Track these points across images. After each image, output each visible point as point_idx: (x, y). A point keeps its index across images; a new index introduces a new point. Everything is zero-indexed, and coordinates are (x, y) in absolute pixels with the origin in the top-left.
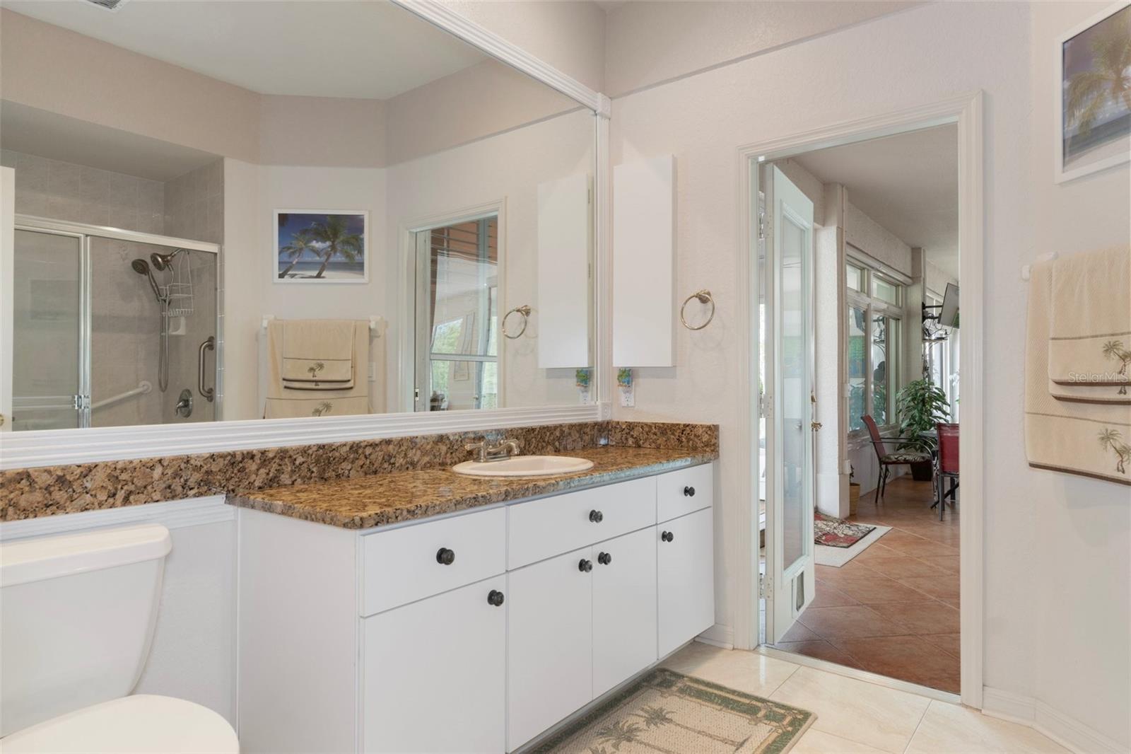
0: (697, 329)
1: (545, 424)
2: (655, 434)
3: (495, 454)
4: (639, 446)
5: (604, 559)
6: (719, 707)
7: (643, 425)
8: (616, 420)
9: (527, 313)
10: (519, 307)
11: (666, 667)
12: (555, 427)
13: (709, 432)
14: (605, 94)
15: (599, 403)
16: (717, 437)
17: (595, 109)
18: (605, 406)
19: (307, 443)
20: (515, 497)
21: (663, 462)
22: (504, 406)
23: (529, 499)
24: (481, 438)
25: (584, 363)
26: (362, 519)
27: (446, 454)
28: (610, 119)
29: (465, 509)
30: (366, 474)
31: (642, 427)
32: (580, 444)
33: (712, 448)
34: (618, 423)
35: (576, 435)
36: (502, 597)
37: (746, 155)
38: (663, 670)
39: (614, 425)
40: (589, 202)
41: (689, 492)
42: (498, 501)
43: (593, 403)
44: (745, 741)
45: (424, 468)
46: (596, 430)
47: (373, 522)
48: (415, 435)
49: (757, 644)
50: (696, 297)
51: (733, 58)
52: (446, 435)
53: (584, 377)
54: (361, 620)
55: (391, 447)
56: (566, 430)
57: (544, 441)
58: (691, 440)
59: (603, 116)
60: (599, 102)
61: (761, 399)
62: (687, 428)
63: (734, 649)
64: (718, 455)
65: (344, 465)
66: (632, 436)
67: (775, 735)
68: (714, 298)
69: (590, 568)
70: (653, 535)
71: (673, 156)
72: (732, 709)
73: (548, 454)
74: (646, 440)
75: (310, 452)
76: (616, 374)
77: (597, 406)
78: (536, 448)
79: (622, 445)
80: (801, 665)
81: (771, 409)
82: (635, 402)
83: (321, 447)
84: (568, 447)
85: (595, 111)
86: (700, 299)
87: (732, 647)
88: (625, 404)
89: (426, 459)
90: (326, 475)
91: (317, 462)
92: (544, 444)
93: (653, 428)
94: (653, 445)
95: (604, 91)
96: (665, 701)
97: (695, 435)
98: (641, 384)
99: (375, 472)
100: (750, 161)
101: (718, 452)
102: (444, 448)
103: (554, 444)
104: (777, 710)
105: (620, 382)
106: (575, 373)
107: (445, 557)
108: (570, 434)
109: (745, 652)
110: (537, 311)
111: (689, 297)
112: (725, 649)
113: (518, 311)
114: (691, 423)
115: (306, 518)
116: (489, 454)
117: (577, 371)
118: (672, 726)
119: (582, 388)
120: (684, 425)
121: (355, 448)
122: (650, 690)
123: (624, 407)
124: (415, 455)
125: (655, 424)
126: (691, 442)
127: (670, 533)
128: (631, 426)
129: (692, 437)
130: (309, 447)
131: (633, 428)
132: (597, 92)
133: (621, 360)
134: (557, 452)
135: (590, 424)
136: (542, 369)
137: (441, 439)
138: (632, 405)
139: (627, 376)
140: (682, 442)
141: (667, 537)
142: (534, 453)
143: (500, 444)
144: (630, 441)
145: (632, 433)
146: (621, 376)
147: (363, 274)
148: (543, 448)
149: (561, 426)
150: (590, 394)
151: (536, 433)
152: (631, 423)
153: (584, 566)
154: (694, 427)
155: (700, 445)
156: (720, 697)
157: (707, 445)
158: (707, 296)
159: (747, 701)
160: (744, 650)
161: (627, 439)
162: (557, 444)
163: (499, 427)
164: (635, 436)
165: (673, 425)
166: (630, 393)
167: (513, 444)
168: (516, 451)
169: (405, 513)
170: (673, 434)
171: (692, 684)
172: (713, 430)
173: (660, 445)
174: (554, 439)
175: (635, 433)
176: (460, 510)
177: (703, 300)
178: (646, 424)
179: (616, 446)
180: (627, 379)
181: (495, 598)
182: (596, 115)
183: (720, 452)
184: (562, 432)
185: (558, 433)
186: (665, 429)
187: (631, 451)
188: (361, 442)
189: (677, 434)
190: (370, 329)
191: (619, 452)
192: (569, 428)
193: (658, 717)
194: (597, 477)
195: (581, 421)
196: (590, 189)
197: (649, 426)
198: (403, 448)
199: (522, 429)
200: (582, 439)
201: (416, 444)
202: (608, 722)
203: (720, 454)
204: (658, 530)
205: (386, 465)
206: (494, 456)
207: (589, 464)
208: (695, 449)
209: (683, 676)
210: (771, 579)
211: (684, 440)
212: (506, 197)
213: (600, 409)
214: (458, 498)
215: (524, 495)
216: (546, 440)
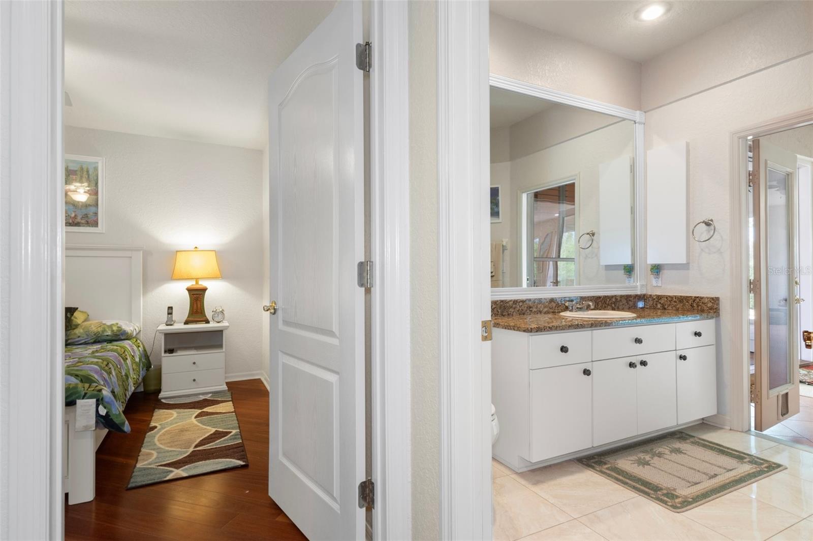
0: (704, 241)
1: (606, 295)
2: (675, 302)
3: (581, 308)
4: (665, 309)
5: (644, 363)
6: (717, 453)
7: (667, 297)
8: (650, 294)
9: (593, 234)
10: (588, 232)
11: (683, 431)
12: (612, 297)
13: (712, 301)
14: (641, 111)
15: (638, 284)
16: (718, 304)
17: (635, 120)
18: (642, 286)
19: (496, 299)
20: (596, 326)
21: (680, 316)
22: (580, 285)
23: (602, 328)
24: (572, 301)
25: (629, 262)
26: (531, 328)
27: (556, 307)
28: (644, 124)
29: (572, 329)
30: (520, 314)
31: (667, 298)
32: (627, 307)
33: (715, 311)
34: (651, 295)
35: (624, 301)
36: (590, 372)
37: (737, 137)
38: (682, 433)
39: (648, 296)
40: (631, 172)
41: (698, 334)
42: (587, 328)
43: (635, 284)
44: (733, 469)
45: (545, 313)
46: (637, 299)
47: (535, 330)
48: (541, 297)
49: (748, 429)
50: (703, 223)
51: (728, 80)
52: (556, 298)
53: (629, 270)
54: (531, 371)
55: (531, 302)
56: (619, 299)
57: (606, 304)
58: (700, 306)
59: (640, 123)
60: (638, 115)
61: (750, 282)
62: (697, 299)
63: (731, 430)
64: (719, 315)
65: (511, 310)
66: (660, 303)
67: (755, 470)
68: (716, 223)
69: (636, 366)
70: (673, 356)
71: (686, 142)
72: (726, 455)
73: (608, 310)
74: (669, 305)
75: (497, 303)
76: (649, 268)
77: (637, 286)
78: (602, 306)
79: (654, 308)
80: (780, 444)
81: (758, 288)
82: (662, 283)
83: (502, 301)
84: (620, 307)
85: (635, 121)
86: (705, 224)
87: (729, 428)
88: (655, 284)
89: (546, 309)
90: (504, 314)
91: (500, 308)
92: (606, 305)
93: (674, 298)
94: (674, 308)
95: (640, 109)
96: (682, 445)
97: (703, 303)
98: (665, 273)
99: (524, 314)
100: (740, 140)
101: (719, 313)
102: (554, 305)
103: (611, 305)
104: (758, 460)
105: (652, 272)
106: (623, 268)
107: (564, 349)
108: (621, 300)
109: (739, 433)
110: (599, 234)
111: (697, 223)
112: (724, 429)
113: (588, 234)
114: (700, 296)
115: (506, 328)
116: (577, 308)
117: (625, 266)
118: (686, 456)
119: (628, 276)
120: (695, 297)
121: (515, 302)
122: (673, 440)
123: (654, 286)
124: (541, 307)
125: (675, 296)
126: (700, 307)
127: (684, 356)
128: (659, 297)
129: (701, 304)
130: (497, 301)
131: (661, 298)
132: (636, 110)
133: (652, 260)
134: (613, 309)
135: (633, 296)
136: (602, 265)
137: (552, 300)
138: (660, 285)
139: (657, 269)
140: (693, 307)
141: (683, 358)
142: (600, 310)
143: (583, 304)
144: (659, 306)
145: (660, 301)
146: (653, 269)
147: (499, 218)
148: (605, 307)
149: (615, 296)
150: (632, 279)
151: (601, 299)
152: (659, 296)
153: (632, 365)
154: (702, 298)
155: (705, 308)
156: (718, 449)
157: (711, 308)
158: (710, 222)
159: (737, 453)
160: (738, 431)
161: (656, 304)
162: (613, 305)
163: (581, 296)
164: (662, 303)
165: (687, 297)
166: (659, 279)
167: (591, 304)
168: (592, 307)
169: (548, 328)
170: (687, 302)
171: (700, 441)
172: (716, 300)
173: (679, 308)
174: (611, 303)
175: (662, 302)
176: (571, 329)
177: (708, 224)
178: (669, 296)
179: (650, 308)
180: (656, 271)
181: (587, 372)
182: (636, 123)
183: (720, 313)
184: (616, 299)
185: (614, 300)
186: (682, 299)
187: (659, 311)
188: (517, 300)
189: (690, 302)
190: (503, 246)
191: (652, 311)
192: (620, 298)
193: (678, 451)
194: (639, 320)
195: (627, 294)
196: (632, 165)
197: (672, 297)
198: (536, 304)
199: (593, 297)
200: (628, 304)
201: (542, 302)
202: (648, 448)
203: (721, 314)
204: (677, 354)
205: (528, 311)
206: (580, 309)
207: (634, 315)
208: (702, 311)
209: (694, 437)
210: (759, 391)
211: (695, 305)
212: (580, 173)
213: (639, 287)
214: (570, 324)
215: (600, 326)
216: (607, 303)
